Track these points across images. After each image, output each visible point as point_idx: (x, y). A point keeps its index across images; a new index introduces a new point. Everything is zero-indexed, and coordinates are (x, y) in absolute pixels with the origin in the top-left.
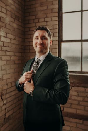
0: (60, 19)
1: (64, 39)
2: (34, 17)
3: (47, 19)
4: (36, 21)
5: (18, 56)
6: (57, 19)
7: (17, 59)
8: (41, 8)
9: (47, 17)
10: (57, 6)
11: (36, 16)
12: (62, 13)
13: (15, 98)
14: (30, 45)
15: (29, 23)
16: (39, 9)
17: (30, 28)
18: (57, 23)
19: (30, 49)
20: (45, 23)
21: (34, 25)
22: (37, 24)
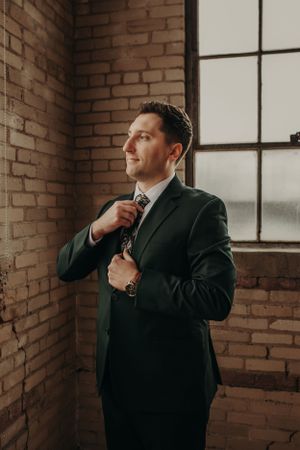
0: (191, 77)
1: (203, 141)
2: (106, 68)
3: (148, 76)
4: (115, 79)
5: (56, 195)
6: (180, 75)
7: (54, 205)
8: (132, 40)
9: (148, 68)
10: (181, 35)
11: (111, 62)
12: (197, 59)
13: (50, 332)
14: (93, 158)
15: (89, 87)
16: (123, 40)
17: (93, 102)
18: (181, 88)
19: (92, 172)
20: (143, 89)
21: (105, 93)
22: (117, 91)
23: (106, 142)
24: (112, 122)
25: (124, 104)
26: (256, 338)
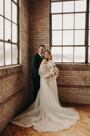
0: (51, 34)
1: (53, 45)
2: (36, 32)
4: (37, 34)
6: (49, 33)
8: (40, 27)
9: (43, 32)
10: (49, 27)
11: (37, 31)
12: (52, 30)
14: (33, 48)
15: (32, 35)
16: (38, 27)
17: (33, 38)
18: (49, 36)
19: (33, 50)
20: (42, 36)
21: (35, 36)
22: (38, 36)
23: (36, 45)
24: (37, 41)
25: (39, 38)
26: (61, 79)
